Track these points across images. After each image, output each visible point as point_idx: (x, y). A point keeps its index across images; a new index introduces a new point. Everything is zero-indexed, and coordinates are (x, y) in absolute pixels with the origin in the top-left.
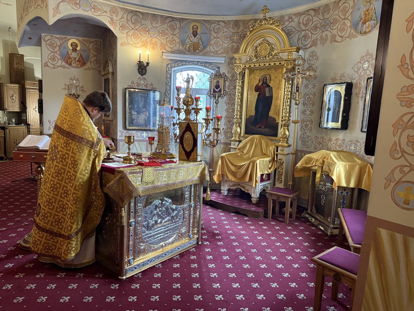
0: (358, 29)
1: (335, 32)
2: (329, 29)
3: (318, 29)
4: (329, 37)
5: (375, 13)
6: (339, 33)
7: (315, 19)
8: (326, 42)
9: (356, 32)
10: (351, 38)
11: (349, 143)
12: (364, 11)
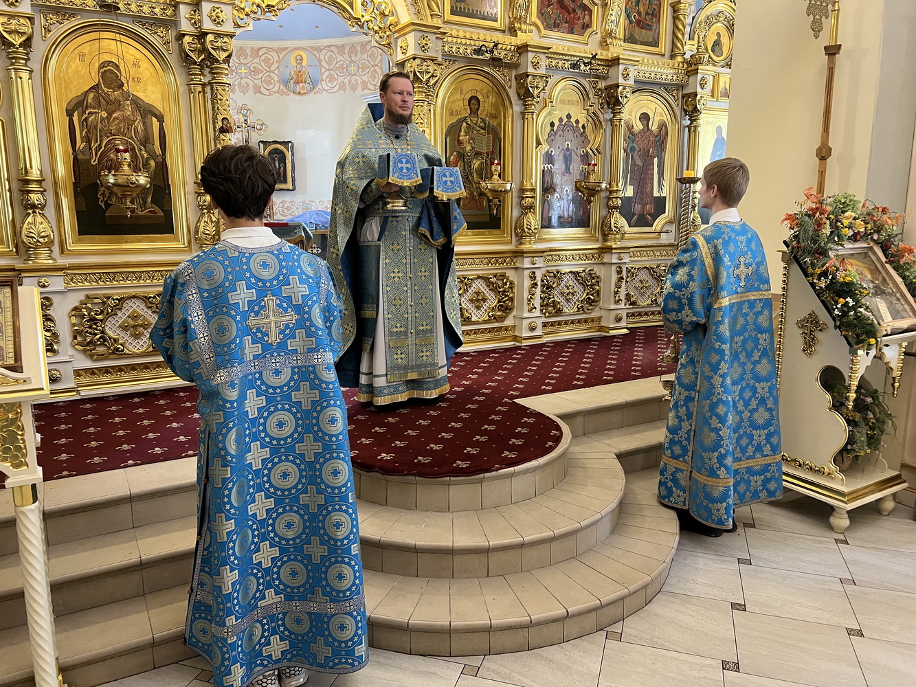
0: (290, 87)
1: (258, 82)
2: (250, 77)
3: (234, 73)
4: (251, 86)
5: (310, 76)
6: (264, 85)
8: (247, 91)
10: (282, 94)
11: (301, 204)
12: (294, 71)
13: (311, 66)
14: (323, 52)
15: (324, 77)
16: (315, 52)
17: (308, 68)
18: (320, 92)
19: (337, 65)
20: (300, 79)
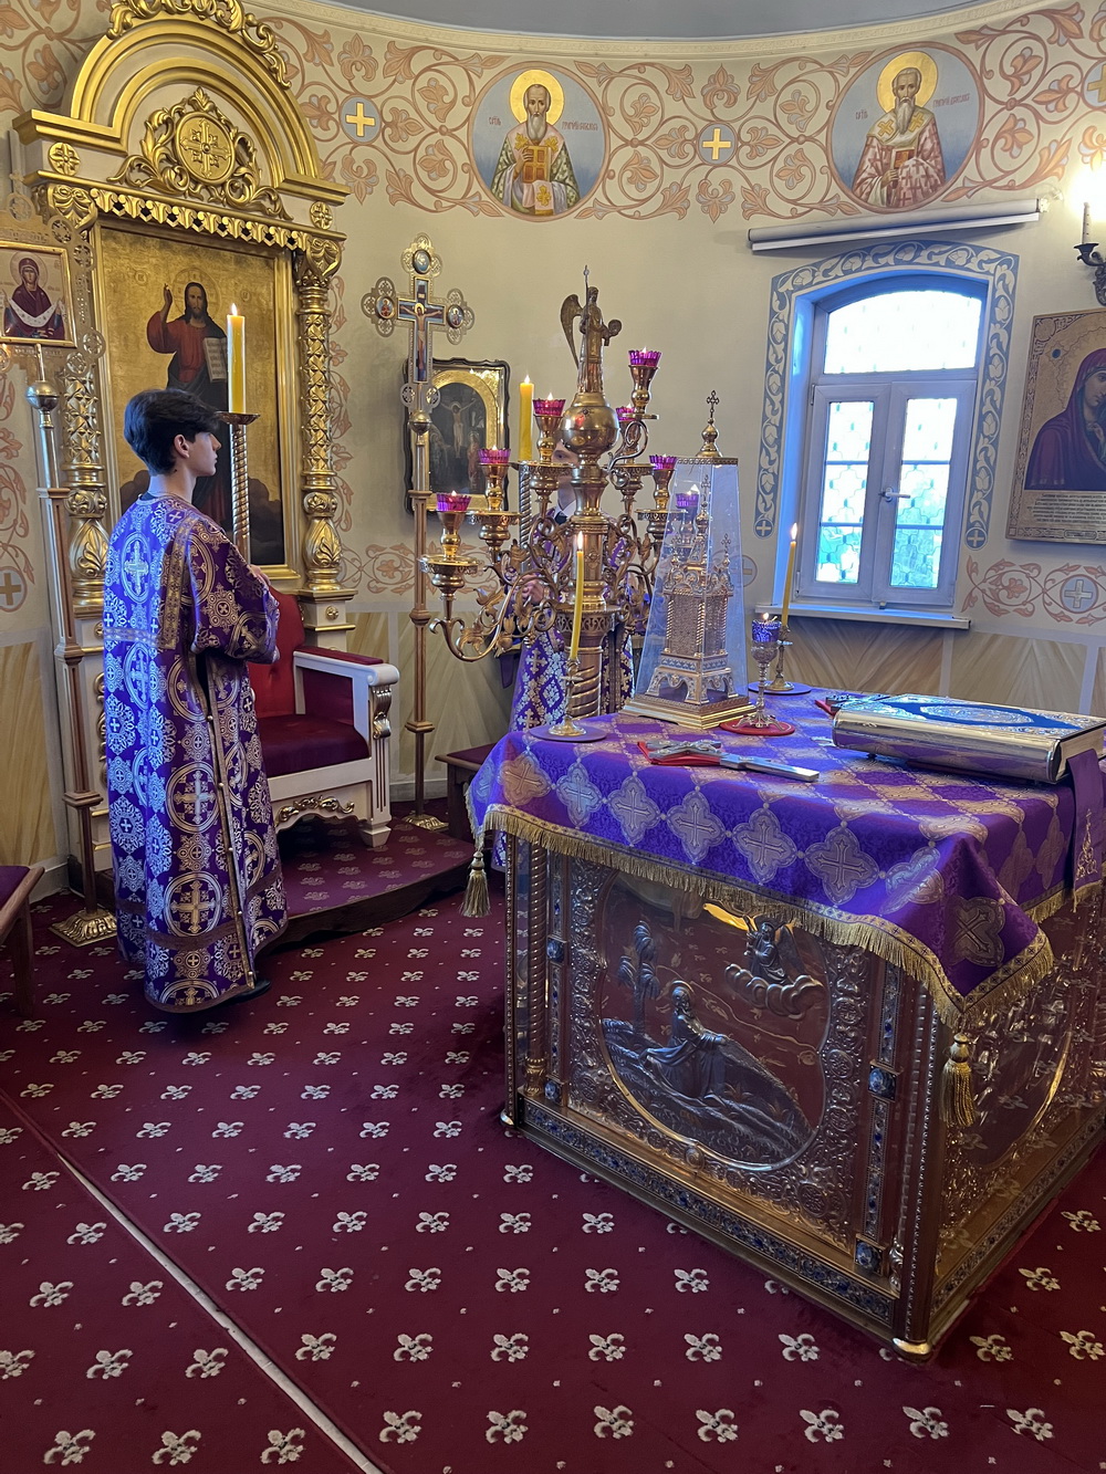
0: (501, 188)
1: (405, 164)
2: (379, 143)
3: (332, 124)
4: (381, 173)
5: (568, 159)
6: (423, 174)
7: (313, 72)
8: (369, 189)
9: (493, 198)
10: (476, 210)
12: (519, 138)
13: (575, 125)
14: (619, 85)
15: (616, 165)
16: (592, 82)
17: (565, 132)
18: (600, 211)
19: (665, 130)
20: (535, 164)
